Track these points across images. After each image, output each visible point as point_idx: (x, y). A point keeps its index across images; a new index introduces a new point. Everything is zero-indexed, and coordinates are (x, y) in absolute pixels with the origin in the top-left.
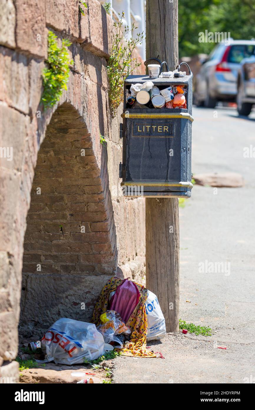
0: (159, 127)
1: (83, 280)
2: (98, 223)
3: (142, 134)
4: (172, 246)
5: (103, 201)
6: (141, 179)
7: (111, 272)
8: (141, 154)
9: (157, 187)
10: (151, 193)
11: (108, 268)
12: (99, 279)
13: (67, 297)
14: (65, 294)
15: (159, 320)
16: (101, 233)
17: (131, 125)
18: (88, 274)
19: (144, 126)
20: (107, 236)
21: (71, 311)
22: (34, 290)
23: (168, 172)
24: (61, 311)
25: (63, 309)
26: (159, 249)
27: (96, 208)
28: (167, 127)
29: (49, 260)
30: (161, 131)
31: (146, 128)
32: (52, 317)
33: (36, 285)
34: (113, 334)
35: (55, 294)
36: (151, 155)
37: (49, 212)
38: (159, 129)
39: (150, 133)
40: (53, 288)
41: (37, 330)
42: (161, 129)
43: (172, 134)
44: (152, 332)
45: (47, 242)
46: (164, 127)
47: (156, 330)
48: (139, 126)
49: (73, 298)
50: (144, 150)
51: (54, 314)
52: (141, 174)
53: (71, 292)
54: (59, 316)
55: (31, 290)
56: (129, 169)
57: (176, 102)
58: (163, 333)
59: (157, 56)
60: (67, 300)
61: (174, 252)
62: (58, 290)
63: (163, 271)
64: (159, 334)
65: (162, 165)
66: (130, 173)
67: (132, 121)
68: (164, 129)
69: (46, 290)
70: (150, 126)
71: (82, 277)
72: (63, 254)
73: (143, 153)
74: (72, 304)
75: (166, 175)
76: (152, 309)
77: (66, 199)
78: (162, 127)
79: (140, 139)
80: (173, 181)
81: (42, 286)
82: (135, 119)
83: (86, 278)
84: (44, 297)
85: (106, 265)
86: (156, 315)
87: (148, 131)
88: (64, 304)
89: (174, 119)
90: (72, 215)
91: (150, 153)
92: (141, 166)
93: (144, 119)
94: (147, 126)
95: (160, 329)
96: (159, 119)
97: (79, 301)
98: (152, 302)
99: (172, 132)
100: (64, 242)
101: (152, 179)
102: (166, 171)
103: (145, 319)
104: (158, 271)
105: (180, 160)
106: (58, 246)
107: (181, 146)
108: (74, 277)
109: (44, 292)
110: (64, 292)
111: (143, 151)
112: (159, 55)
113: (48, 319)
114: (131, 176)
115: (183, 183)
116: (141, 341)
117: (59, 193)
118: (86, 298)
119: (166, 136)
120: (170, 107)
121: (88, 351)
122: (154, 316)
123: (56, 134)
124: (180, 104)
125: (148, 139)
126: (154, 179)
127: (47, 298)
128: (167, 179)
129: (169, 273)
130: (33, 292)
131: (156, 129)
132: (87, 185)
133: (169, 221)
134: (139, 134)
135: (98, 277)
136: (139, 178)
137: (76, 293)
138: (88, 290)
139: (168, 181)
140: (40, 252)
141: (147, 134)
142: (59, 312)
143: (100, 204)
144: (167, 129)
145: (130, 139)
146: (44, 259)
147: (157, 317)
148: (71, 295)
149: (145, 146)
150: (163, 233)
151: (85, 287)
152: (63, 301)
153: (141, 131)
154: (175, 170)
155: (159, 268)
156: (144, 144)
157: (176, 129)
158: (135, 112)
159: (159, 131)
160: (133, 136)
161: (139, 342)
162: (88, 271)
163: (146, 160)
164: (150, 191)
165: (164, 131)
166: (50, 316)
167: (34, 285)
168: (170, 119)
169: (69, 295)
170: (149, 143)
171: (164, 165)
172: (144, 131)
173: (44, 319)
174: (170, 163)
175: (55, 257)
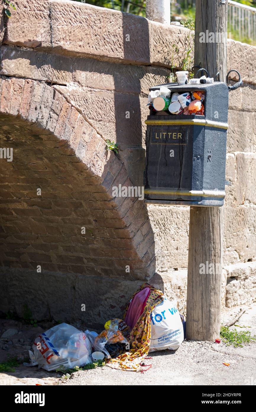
0: (174, 134)
1: (119, 284)
2: (119, 230)
3: (159, 141)
4: (208, 254)
5: (116, 208)
6: (157, 187)
7: (144, 278)
8: (158, 162)
9: (171, 195)
10: (165, 201)
11: (141, 274)
12: (133, 285)
13: (106, 300)
14: (105, 296)
15: (168, 331)
16: (125, 239)
17: (150, 131)
18: (124, 278)
19: (161, 133)
20: (131, 243)
21: (109, 314)
22: (81, 290)
23: (180, 179)
24: (101, 313)
25: (102, 311)
26: (195, 258)
27: (113, 215)
28: (181, 134)
29: (91, 263)
30: (176, 138)
31: (163, 135)
32: (94, 318)
33: (82, 286)
34: (105, 343)
35: (96, 296)
36: (166, 163)
37: (77, 217)
38: (174, 136)
39: (166, 140)
40: (95, 290)
41: (83, 328)
42: (176, 136)
43: (184, 141)
44: (161, 342)
45: (85, 246)
46: (179, 134)
47: (165, 341)
48: (156, 133)
49: (111, 301)
50: (160, 157)
51: (96, 315)
52: (157, 182)
53: (109, 295)
54: (99, 317)
55: (78, 290)
56: (148, 176)
57: (191, 108)
58: (175, 344)
59: (199, 63)
60: (106, 302)
61: (210, 260)
62: (99, 292)
63: (198, 279)
64: (169, 345)
65: (176, 173)
66: (148, 180)
67: (151, 128)
68: (178, 136)
69: (90, 292)
70: (166, 133)
71: (119, 281)
72: (100, 258)
73: (159, 160)
74: (110, 306)
75: (179, 183)
76: (161, 320)
77: (85, 205)
78: (176, 133)
79: (157, 146)
80: (184, 190)
81: (87, 287)
82: (154, 126)
83: (122, 283)
84: (88, 298)
85: (139, 271)
86: (165, 325)
87: (164, 138)
88: (104, 306)
89: (187, 126)
90: (96, 221)
91: (166, 160)
92: (158, 173)
93: (162, 126)
94: (163, 133)
95: (171, 340)
96: (175, 126)
97: (116, 304)
98: (163, 313)
99: (184, 139)
100: (98, 246)
101: (166, 187)
102: (179, 179)
103: (147, 330)
104: (194, 279)
105: (192, 167)
106: (94, 250)
107: (193, 154)
108: (112, 281)
109: (88, 292)
110: (103, 294)
111: (160, 159)
112: (200, 63)
113: (91, 319)
114: (149, 183)
115: (193, 192)
116: (140, 351)
117: (77, 199)
118: (121, 302)
119: (179, 143)
120: (186, 113)
121: (67, 360)
122: (163, 327)
123: (34, 140)
124: (194, 110)
125: (164, 147)
126: (168, 187)
127: (90, 299)
128: (179, 187)
129: (204, 281)
130: (80, 292)
131: (172, 135)
132: (96, 192)
133: (205, 229)
134: (157, 141)
135: (133, 283)
136: (156, 186)
137: (113, 297)
138: (123, 295)
139: (181, 190)
140: (81, 255)
141: (164, 141)
142: (100, 313)
143: (114, 211)
144: (180, 136)
145: (149, 146)
146: (87, 262)
147: (166, 327)
148: (109, 298)
149: (162, 154)
150: (199, 241)
151: (121, 291)
152: (103, 303)
153: (158, 138)
154: (186, 178)
155: (194, 276)
156: (161, 151)
157: (189, 136)
158: (154, 119)
159: (173, 138)
160: (151, 143)
161: (137, 352)
162: (124, 276)
163: (162, 167)
164: (165, 199)
165: (178, 138)
166: (92, 316)
167: (81, 286)
168: (184, 126)
169: (107, 298)
170: (165, 150)
171: (177, 173)
172: (161, 138)
173: (88, 319)
174: (182, 170)
175: (94, 261)
